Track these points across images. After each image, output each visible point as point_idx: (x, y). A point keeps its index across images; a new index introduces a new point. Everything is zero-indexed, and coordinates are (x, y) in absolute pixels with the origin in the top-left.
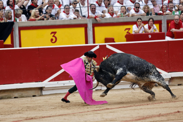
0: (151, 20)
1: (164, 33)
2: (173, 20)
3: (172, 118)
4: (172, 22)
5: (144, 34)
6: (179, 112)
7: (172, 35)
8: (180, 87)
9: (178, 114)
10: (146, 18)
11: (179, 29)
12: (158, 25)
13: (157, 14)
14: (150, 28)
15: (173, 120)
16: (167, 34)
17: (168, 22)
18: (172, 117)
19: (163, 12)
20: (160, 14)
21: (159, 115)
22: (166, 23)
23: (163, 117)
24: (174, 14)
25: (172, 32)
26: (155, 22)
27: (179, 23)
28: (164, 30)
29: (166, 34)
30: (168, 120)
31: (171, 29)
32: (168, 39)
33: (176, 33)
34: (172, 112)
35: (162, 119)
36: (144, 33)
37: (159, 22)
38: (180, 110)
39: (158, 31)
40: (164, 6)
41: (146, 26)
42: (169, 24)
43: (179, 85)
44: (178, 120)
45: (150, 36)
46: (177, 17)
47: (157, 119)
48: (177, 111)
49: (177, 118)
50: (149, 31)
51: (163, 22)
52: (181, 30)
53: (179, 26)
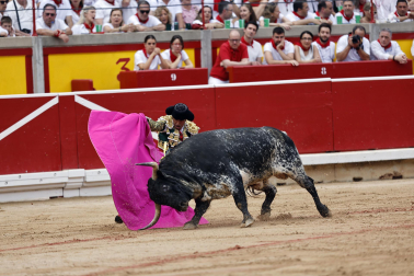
0: (177, 41)
1: (206, 70)
2: (226, 41)
3: (222, 263)
4: (224, 44)
5: (160, 72)
6: (239, 248)
7: (224, 75)
9: (237, 252)
10: (165, 36)
11: (239, 60)
12: (192, 52)
13: (189, 27)
14: (173, 58)
15: (226, 266)
16: (212, 71)
17: (216, 44)
18: (223, 260)
19: (204, 23)
20: (197, 27)
21: (195, 256)
22: (210, 47)
23: (202, 259)
24: (228, 26)
25: (224, 69)
26: (185, 45)
27: (241, 47)
28: (206, 63)
29: (209, 72)
30: (215, 267)
31: (221, 61)
32: (214, 83)
33: (234, 69)
34: (223, 248)
35: (201, 265)
36: (160, 69)
37: (195, 45)
38: (241, 245)
39: (191, 65)
40: (206, 9)
41: (166, 54)
42: (218, 50)
44: (236, 265)
45: (174, 77)
46: (235, 34)
47: (190, 263)
48: (233, 245)
49: (234, 262)
50: (173, 66)
51: (203, 45)
52: (245, 62)
53: (239, 53)
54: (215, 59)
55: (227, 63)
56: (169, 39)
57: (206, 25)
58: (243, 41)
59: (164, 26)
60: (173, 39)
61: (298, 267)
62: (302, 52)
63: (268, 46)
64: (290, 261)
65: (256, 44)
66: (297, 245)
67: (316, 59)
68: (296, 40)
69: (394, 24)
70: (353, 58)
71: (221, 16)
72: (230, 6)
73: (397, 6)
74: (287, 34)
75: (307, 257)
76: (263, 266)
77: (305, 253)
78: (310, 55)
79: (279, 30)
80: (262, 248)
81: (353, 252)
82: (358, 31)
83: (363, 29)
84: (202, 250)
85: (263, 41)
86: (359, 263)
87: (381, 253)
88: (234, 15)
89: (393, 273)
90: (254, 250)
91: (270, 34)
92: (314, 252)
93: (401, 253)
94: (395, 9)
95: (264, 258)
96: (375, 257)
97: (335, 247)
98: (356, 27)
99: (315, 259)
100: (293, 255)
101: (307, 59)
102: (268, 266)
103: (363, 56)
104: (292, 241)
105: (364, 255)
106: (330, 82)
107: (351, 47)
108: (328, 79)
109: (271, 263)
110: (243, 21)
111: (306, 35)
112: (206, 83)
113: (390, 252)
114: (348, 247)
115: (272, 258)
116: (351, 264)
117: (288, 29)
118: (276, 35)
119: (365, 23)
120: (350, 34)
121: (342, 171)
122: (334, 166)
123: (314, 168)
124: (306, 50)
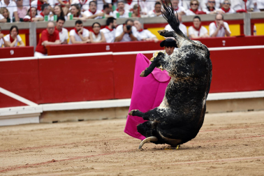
0: (14, 29)
1: (32, 48)
2: (45, 29)
3: (44, 171)
4: (44, 31)
5: (3, 49)
6: (54, 161)
7: (44, 51)
8: (55, 125)
9: (53, 164)
10: (7, 26)
11: (54, 41)
12: (24, 36)
13: (22, 20)
14: (12, 40)
15: (46, 173)
16: (37, 48)
17: (39, 31)
18: (44, 169)
19: (31, 18)
20: (27, 20)
21: (26, 166)
22: (35, 33)
23: (31, 169)
24: (47, 20)
25: (44, 47)
26: (20, 32)
28: (33, 43)
30: (39, 173)
31: (42, 41)
32: (38, 56)
33: (51, 47)
34: (44, 161)
35: (30, 172)
36: (3, 47)
37: (26, 32)
38: (55, 159)
39: (23, 45)
40: (32, 9)
41: (7, 38)
42: (40, 35)
43: (54, 122)
44: (53, 172)
45: (12, 52)
46: (51, 24)
47: (23, 171)
48: (51, 160)
49: (51, 170)
50: (11, 45)
51: (30, 31)
52: (57, 43)
53: (54, 37)
54: (39, 41)
55: (46, 43)
56: (9, 28)
57: (33, 19)
58: (56, 29)
59: (6, 20)
60: (12, 28)
61: (93, 173)
62: (94, 36)
63: (73, 32)
64: (87, 169)
65: (64, 30)
66: (92, 159)
67: (103, 40)
68: (90, 28)
69: (152, 18)
70: (126, 39)
72: (48, 7)
74: (84, 24)
75: (98, 167)
76: (70, 173)
77: (96, 164)
78: (99, 37)
79: (79, 22)
80: (69, 161)
81: (127, 163)
82: (129, 23)
84: (31, 163)
85: (69, 29)
86: (131, 170)
87: (146, 164)
90: (64, 162)
91: (73, 25)
92: (102, 164)
93: (158, 164)
95: (71, 168)
96: (141, 166)
97: (116, 160)
98: (128, 20)
99: (103, 168)
100: (89, 165)
101: (97, 40)
102: (73, 172)
103: (133, 38)
104: (88, 157)
105: (135, 165)
106: (112, 55)
107: (125, 33)
108: (111, 53)
109: (75, 171)
110: (56, 16)
111: (96, 25)
112: (33, 55)
113: (151, 163)
114: (124, 160)
115: (76, 168)
116: (126, 171)
117: (85, 21)
118: (78, 25)
119: (134, 17)
120: (124, 24)
121: (120, 112)
122: (115, 109)
123: (102, 110)
124: (97, 34)
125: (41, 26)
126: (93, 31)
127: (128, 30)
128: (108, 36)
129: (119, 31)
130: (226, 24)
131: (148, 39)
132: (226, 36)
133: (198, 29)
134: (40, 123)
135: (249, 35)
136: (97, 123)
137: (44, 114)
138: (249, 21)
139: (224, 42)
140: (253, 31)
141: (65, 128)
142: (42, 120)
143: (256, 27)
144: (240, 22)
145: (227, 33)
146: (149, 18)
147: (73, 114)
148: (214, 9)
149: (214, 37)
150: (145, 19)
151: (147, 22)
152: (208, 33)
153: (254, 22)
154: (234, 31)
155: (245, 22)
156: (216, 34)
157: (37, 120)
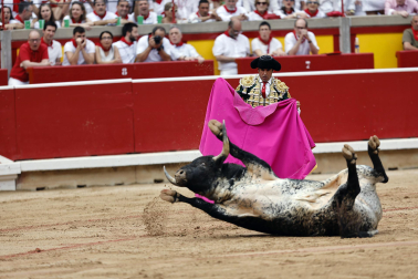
1: (5, 72)
2: (25, 41)
3: (23, 266)
4: (24, 45)
6: (39, 251)
7: (24, 76)
8: (40, 194)
9: (37, 255)
11: (39, 61)
15: (26, 269)
16: (12, 72)
17: (15, 45)
18: (23, 263)
19: (4, 24)
22: (10, 47)
23: (2, 263)
24: (28, 26)
25: (23, 69)
27: (40, 47)
28: (6, 63)
29: (9, 73)
30: (15, 270)
31: (21, 61)
32: (14, 84)
33: (34, 70)
34: (24, 251)
35: (2, 269)
38: (41, 248)
40: (6, 10)
42: (18, 51)
43: (38, 189)
44: (37, 269)
46: (34, 34)
48: (34, 249)
49: (34, 265)
51: (3, 46)
52: (45, 63)
53: (39, 54)
54: (15, 60)
55: (27, 63)
57: (6, 26)
58: (43, 42)
61: (100, 270)
62: (102, 53)
63: (69, 46)
64: (91, 264)
65: (56, 44)
66: (98, 247)
67: (117, 59)
68: (97, 41)
69: (195, 24)
70: (154, 58)
71: (21, 16)
72: (30, 7)
73: (199, 7)
74: (88, 34)
75: (108, 260)
76: (64, 269)
77: (106, 256)
78: (111, 55)
80: (62, 251)
81: (154, 254)
82: (158, 32)
83: (163, 29)
85: (63, 42)
86: (160, 266)
87: (183, 255)
88: (34, 16)
89: (195, 276)
90: (55, 253)
91: (71, 35)
92: (115, 255)
93: (203, 256)
94: (196, 10)
95: (65, 262)
96: (176, 259)
97: (136, 250)
98: (156, 28)
99: (116, 262)
100: (94, 258)
101: (107, 59)
102: (69, 269)
103: (164, 57)
104: (93, 244)
105: (166, 257)
106: (131, 83)
107: (152, 48)
108: (129, 80)
109: (72, 266)
110: (43, 21)
111: (106, 35)
112: (6, 84)
113: (192, 255)
114: (149, 250)
115: (73, 261)
116: (153, 267)
117: (89, 29)
118: (78, 34)
119: (166, 24)
120: (150, 35)
121: (143, 173)
122: (135, 168)
123: (115, 169)
124: (107, 50)
125: (18, 37)
126: (100, 45)
127: (157, 45)
128: (125, 53)
129: (142, 45)
130: (311, 35)
131: (188, 59)
132: (311, 54)
133: (267, 42)
134: (17, 190)
135: (348, 52)
136: (106, 191)
137: (23, 176)
138: (348, 30)
139: (308, 62)
140: (353, 46)
141: (56, 199)
142: (20, 186)
143: (359, 39)
144: (334, 32)
145: (313, 50)
146: (190, 25)
147: (68, 176)
148: (292, 10)
149: (292, 56)
150: (183, 25)
151: (187, 30)
152: (283, 49)
153: (355, 31)
154: (324, 46)
155: (341, 32)
156: (296, 51)
157: (11, 186)
